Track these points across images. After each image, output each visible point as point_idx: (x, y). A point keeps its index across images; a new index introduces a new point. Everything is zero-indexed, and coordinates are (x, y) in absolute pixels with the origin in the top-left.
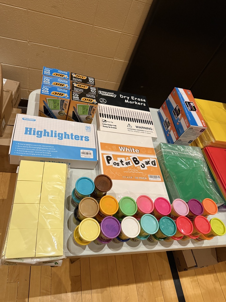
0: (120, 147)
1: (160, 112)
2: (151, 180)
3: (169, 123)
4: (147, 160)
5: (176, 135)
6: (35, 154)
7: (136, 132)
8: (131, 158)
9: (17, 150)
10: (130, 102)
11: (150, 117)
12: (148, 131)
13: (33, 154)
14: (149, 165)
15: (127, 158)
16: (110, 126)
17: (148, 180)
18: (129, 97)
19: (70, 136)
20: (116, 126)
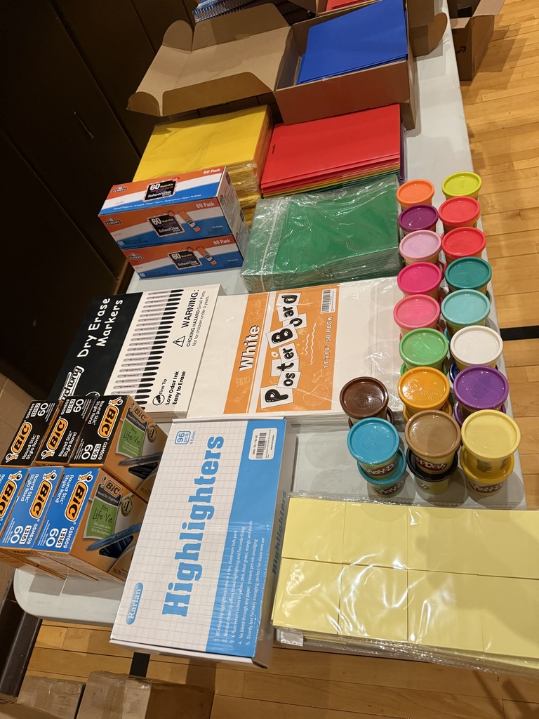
0: (241, 369)
1: (145, 273)
2: (334, 308)
3: (187, 253)
4: (281, 313)
5: (222, 241)
6: (257, 585)
7: (199, 328)
8: (273, 345)
9: (241, 637)
10: (105, 334)
11: (160, 293)
12: (201, 302)
13: (256, 590)
14: (295, 310)
15: (275, 355)
16: (177, 386)
17: (334, 315)
18: (90, 336)
19: (204, 486)
20: (177, 373)
